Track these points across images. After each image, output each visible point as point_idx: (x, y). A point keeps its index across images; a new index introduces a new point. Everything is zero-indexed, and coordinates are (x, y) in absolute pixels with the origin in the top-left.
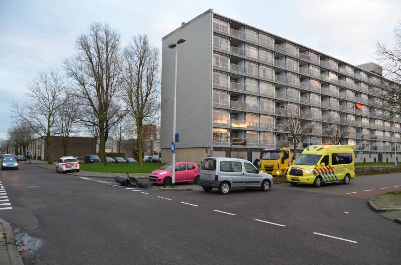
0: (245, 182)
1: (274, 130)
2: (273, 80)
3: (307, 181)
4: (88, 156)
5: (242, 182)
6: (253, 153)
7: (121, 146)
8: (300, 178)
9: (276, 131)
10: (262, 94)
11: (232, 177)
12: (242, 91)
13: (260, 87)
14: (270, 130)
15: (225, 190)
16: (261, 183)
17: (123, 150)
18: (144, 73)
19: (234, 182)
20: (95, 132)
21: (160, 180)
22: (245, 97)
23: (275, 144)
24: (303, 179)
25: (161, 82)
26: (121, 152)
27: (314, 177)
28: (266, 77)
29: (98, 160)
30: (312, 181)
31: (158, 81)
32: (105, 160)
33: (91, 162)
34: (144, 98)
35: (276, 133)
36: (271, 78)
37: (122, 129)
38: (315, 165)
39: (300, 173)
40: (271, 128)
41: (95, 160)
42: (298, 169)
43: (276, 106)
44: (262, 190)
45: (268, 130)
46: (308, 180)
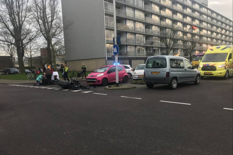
0: (187, 77)
1: (145, 44)
2: (143, 9)
3: (220, 75)
4: (8, 69)
5: (185, 77)
6: (132, 61)
7: (32, 61)
8: (213, 72)
9: (146, 45)
10: (136, 19)
11: (179, 73)
12: (124, 16)
13: (135, 13)
14: (142, 44)
15: (175, 85)
16: (195, 77)
17: (34, 64)
18: (46, 4)
19: (180, 78)
20: (10, 51)
21: (99, 81)
22: (126, 20)
23: (145, 54)
24: (215, 73)
25: (61, 11)
26: (33, 66)
27: (225, 71)
28: (138, 6)
29: (17, 72)
30: (223, 74)
31: (59, 10)
32: (24, 71)
33: (12, 74)
34: (50, 24)
35: (145, 46)
36: (141, 7)
37: (31, 49)
38: (225, 61)
39: (213, 68)
40: (142, 43)
41: (15, 72)
42: (210, 65)
43: (145, 28)
44: (196, 83)
45: (141, 45)
46: (221, 73)
